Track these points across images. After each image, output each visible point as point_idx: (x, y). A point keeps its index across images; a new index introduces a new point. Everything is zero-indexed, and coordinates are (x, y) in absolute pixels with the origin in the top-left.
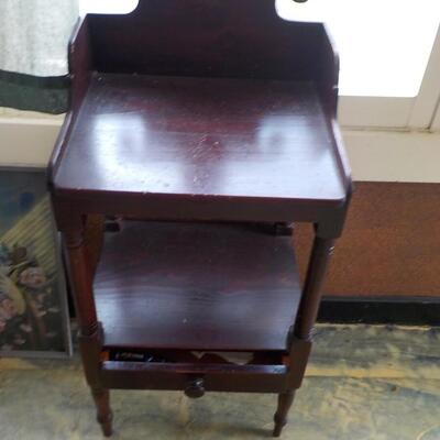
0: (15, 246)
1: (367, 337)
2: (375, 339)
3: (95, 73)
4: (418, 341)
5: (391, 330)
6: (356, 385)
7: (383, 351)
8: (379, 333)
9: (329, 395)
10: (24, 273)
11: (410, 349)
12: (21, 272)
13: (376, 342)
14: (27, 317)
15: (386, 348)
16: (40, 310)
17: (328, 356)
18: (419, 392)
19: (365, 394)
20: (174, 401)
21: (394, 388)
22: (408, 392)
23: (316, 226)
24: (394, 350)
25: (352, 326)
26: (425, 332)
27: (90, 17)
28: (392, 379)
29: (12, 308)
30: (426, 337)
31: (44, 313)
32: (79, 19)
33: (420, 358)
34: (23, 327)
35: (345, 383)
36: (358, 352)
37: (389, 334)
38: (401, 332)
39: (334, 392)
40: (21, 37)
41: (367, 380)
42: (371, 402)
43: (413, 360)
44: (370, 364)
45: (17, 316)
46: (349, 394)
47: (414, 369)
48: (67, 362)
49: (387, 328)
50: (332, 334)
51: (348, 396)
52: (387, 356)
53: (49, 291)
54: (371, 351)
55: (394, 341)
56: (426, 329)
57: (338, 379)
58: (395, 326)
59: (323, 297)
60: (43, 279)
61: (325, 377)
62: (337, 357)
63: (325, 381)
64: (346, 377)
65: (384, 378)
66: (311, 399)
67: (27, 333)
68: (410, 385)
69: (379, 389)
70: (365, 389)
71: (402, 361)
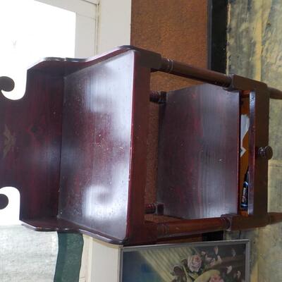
0: (173, 275)
1: (235, 44)
2: (236, 39)
3: (58, 216)
4: (237, 11)
5: (230, 29)
6: (267, 50)
7: (244, 33)
8: (233, 37)
9: (274, 68)
10: (192, 270)
11: (243, 16)
12: (191, 272)
13: (238, 38)
14: (222, 268)
15: (242, 32)
16: (217, 260)
17: (247, 69)
18: (272, 8)
19: (273, 44)
20: (279, 171)
21: (269, 25)
22: (271, 15)
23: (153, 70)
24: (244, 26)
25: (228, 54)
26: (232, 7)
27: (22, 218)
28: (262, 26)
29: (216, 279)
30: (235, 6)
31: (219, 257)
32: (23, 225)
33: (249, 9)
34: (228, 272)
35: (266, 57)
36: (245, 49)
37: (233, 30)
38: (231, 22)
39: (272, 64)
40: (33, 263)
41: (263, 43)
42: (278, 39)
43: (250, 14)
44: (252, 41)
45: (221, 275)
46: (273, 54)
47: (256, 12)
48: (253, 243)
49: (229, 32)
50: (233, 67)
51: (274, 55)
52: (247, 30)
53: (203, 253)
54: (244, 41)
55: (238, 27)
56: (230, 6)
57: (263, 62)
58: (228, 26)
59: (208, 69)
60: (195, 256)
61: (262, 71)
62: (248, 63)
63: (265, 71)
64: (262, 57)
65: (262, 32)
66: (276, 79)
67: (233, 269)
68: (266, 15)
69: (269, 35)
70: (270, 44)
71: (251, 21)
